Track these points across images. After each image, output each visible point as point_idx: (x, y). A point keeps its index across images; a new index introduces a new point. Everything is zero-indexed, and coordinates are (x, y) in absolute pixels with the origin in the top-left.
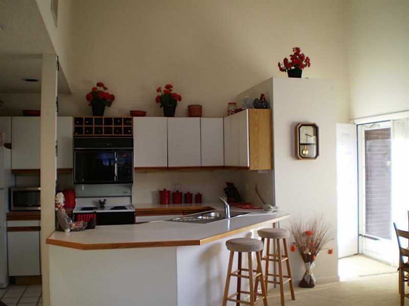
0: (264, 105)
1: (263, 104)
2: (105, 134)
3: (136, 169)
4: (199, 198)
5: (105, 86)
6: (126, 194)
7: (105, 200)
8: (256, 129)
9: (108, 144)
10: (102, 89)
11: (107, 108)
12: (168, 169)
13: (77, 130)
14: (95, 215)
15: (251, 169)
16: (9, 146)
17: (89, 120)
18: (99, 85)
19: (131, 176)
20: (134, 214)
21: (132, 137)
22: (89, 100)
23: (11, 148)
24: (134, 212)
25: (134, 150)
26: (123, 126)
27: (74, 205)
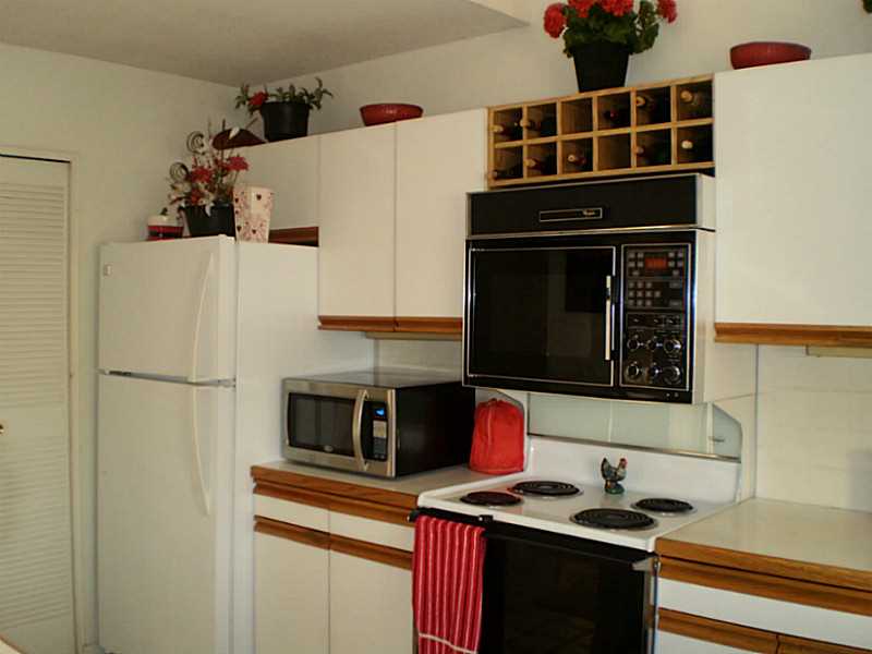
2: (600, 169)
3: (727, 332)
9: (588, 213)
11: (633, 59)
13: (507, 165)
16: (307, 237)
17: (545, 118)
19: (682, 366)
20: (639, 566)
21: (711, 172)
22: (555, 35)
23: (315, 244)
24: (641, 555)
25: (698, 232)
26: (674, 125)
27: (518, 464)
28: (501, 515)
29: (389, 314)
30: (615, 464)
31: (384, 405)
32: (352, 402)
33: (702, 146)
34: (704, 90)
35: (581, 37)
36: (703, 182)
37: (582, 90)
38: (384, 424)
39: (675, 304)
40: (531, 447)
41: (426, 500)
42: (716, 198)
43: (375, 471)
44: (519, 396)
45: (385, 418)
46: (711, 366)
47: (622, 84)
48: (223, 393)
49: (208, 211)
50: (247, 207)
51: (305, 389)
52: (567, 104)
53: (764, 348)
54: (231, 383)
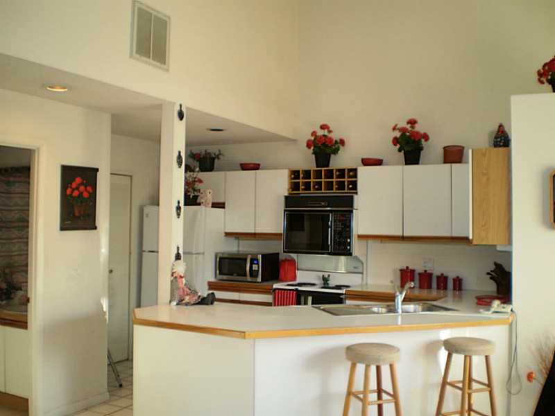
0: (500, 142)
1: (499, 139)
2: (324, 190)
3: (360, 237)
4: (458, 283)
5: (331, 129)
6: (356, 270)
7: (329, 276)
8: (484, 179)
9: (323, 204)
10: (326, 132)
11: (332, 156)
12: (403, 239)
13: (295, 187)
14: (295, 292)
15: (475, 242)
16: (220, 205)
17: (307, 174)
18: (323, 127)
19: (350, 246)
20: (341, 297)
21: (356, 193)
22: (309, 148)
23: (224, 208)
24: (342, 294)
25: (354, 211)
26: (346, 179)
27: (294, 278)
28: (300, 288)
29: (253, 232)
30: (327, 276)
31: (257, 260)
32: (246, 260)
33: (354, 185)
34: (355, 170)
35: (318, 151)
36: (355, 196)
37: (317, 167)
38: (257, 266)
39: (348, 229)
40: (299, 273)
41: (275, 286)
42: (359, 201)
43: (254, 281)
44: (294, 256)
45: (258, 264)
46: (357, 247)
47: (328, 166)
48: (201, 256)
49: (191, 197)
50: (206, 196)
51: (225, 256)
52: (314, 171)
53: (369, 241)
54: (203, 254)
